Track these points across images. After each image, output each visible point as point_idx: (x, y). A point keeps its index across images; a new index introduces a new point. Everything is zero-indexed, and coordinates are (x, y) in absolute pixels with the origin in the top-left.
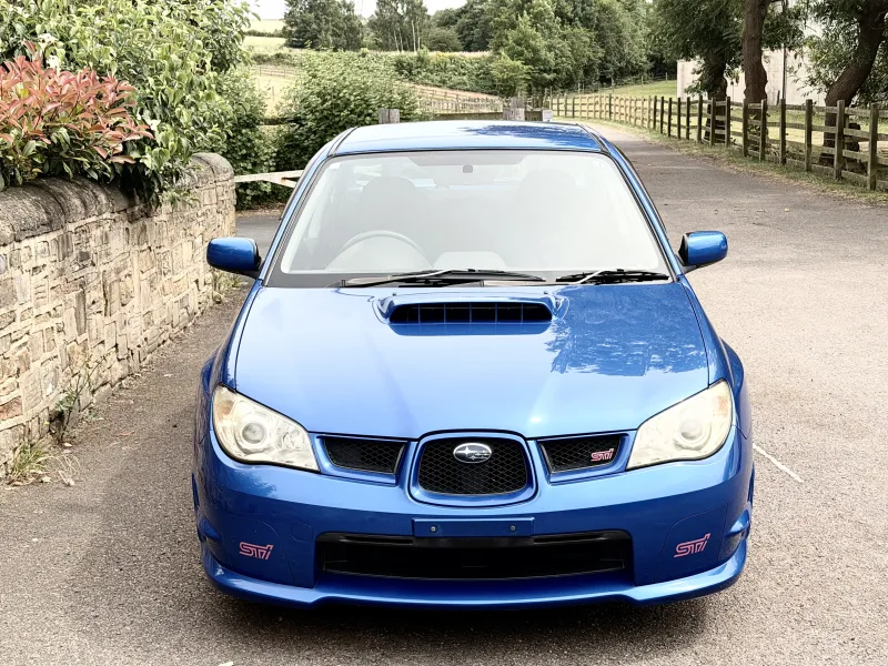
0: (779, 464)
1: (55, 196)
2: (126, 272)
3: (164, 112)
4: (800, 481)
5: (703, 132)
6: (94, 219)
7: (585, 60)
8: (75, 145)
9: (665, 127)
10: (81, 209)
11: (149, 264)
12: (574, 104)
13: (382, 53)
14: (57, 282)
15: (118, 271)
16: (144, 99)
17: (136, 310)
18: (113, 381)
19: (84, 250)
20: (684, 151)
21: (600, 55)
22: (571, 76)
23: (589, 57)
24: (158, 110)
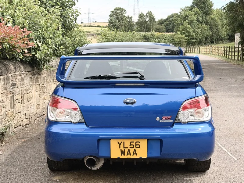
0: (230, 154)
1: (5, 65)
2: (30, 91)
3: (44, 41)
4: (236, 159)
5: (239, 57)
6: (18, 73)
7: (205, 35)
8: (11, 49)
9: (228, 56)
10: (14, 69)
11: (39, 89)
12: (200, 49)
13: (140, 33)
14: (3, 92)
15: (27, 90)
16: (37, 36)
17: (33, 103)
18: (23, 125)
19: (14, 82)
20: (232, 63)
21: (211, 34)
22: (201, 40)
23: (207, 34)
24: (42, 40)
